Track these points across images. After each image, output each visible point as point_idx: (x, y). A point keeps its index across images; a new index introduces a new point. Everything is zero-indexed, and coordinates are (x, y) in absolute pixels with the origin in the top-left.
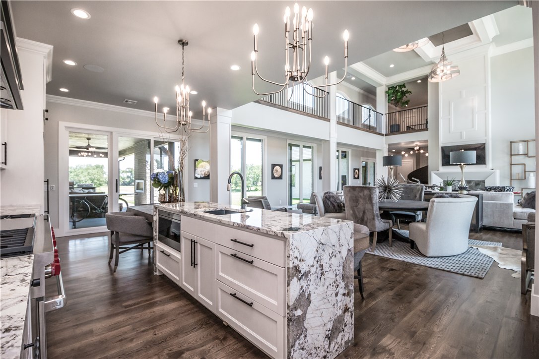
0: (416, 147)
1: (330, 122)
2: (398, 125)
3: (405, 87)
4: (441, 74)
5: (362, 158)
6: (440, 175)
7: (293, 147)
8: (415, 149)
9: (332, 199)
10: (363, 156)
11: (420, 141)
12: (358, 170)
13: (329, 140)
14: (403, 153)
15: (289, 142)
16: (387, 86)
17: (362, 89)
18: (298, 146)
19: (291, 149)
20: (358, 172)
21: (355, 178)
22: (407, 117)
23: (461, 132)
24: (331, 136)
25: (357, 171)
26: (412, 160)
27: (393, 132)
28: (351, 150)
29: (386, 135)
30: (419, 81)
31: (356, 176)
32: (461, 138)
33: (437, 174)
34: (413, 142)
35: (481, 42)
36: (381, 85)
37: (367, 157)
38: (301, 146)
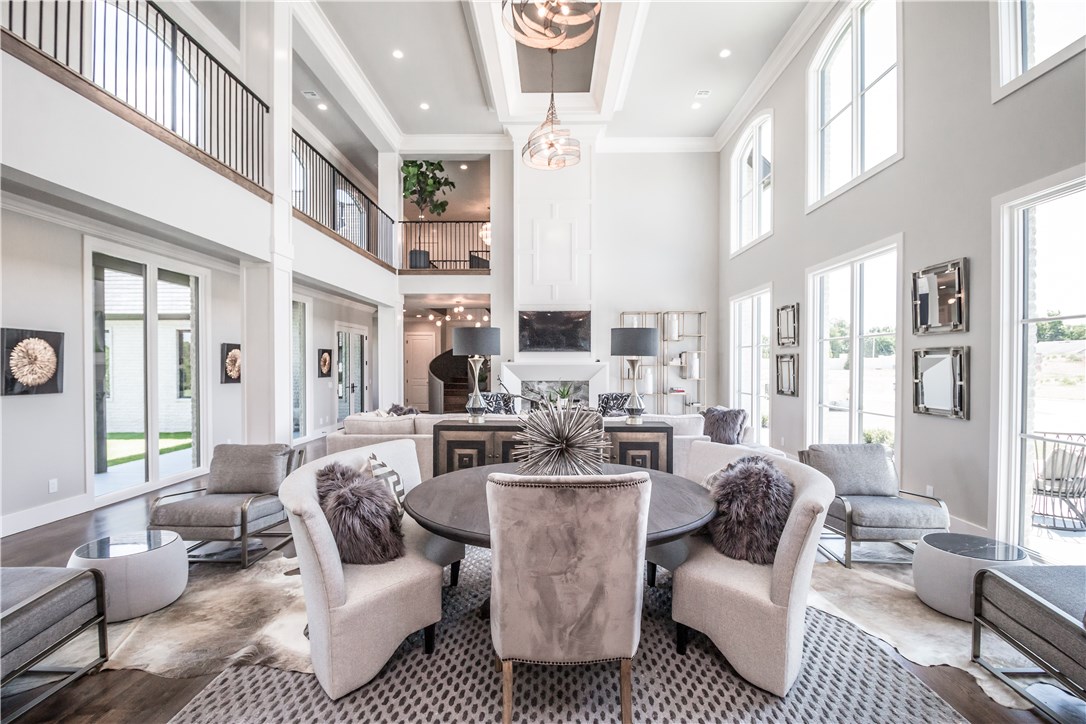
0: (458, 307)
1: (271, 202)
2: (425, 251)
3: (442, 170)
4: (547, 153)
5: (337, 322)
6: (516, 370)
7: (108, 273)
8: (456, 310)
9: (367, 507)
10: (340, 319)
11: (466, 296)
12: (330, 352)
13: (269, 260)
14: (431, 317)
15: (92, 245)
16: (401, 155)
17: (337, 146)
18: (138, 269)
19: (98, 277)
20: (328, 359)
21: (322, 375)
22: (427, 241)
23: (552, 286)
24: (277, 249)
25: (326, 355)
26: (434, 334)
27: (416, 267)
28: (311, 299)
29: (401, 272)
30: (464, 167)
31: (325, 370)
32: (552, 298)
33: (511, 369)
34: (451, 296)
35: (599, 112)
36: (390, 149)
37: (349, 321)
38: (152, 273)
